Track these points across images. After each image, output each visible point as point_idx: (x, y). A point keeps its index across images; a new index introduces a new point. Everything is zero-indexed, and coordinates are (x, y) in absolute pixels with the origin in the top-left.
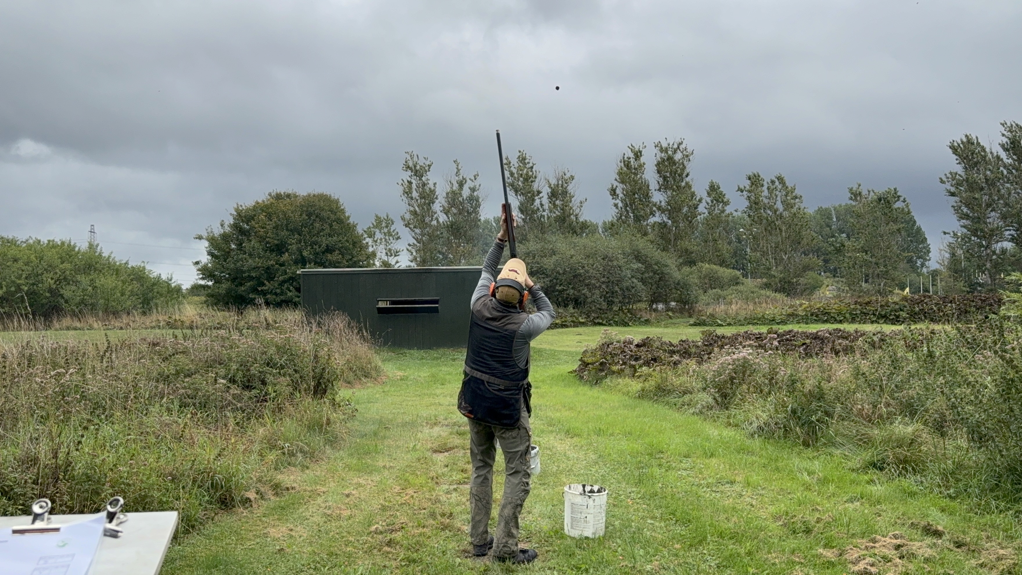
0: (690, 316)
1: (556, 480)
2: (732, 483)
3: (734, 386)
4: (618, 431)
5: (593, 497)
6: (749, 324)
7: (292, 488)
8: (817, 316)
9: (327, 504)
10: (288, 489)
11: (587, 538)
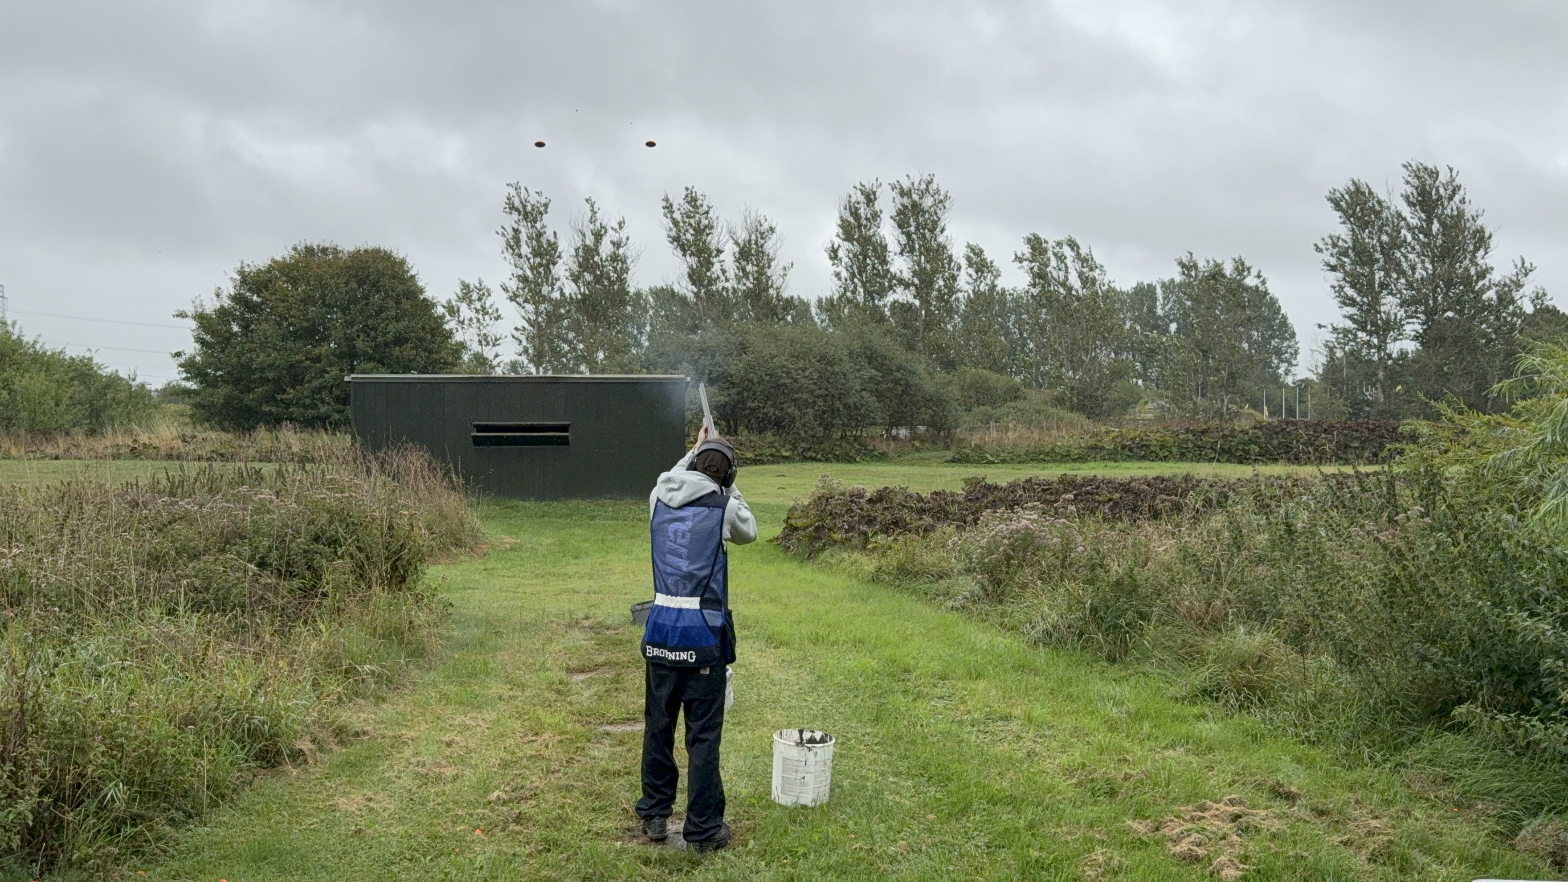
0: (947, 448)
1: (756, 716)
2: (1006, 718)
3: (1011, 570)
4: (844, 638)
5: (814, 750)
6: (1032, 460)
7: (364, 733)
8: (1131, 450)
9: (421, 759)
10: (357, 734)
11: (804, 807)
